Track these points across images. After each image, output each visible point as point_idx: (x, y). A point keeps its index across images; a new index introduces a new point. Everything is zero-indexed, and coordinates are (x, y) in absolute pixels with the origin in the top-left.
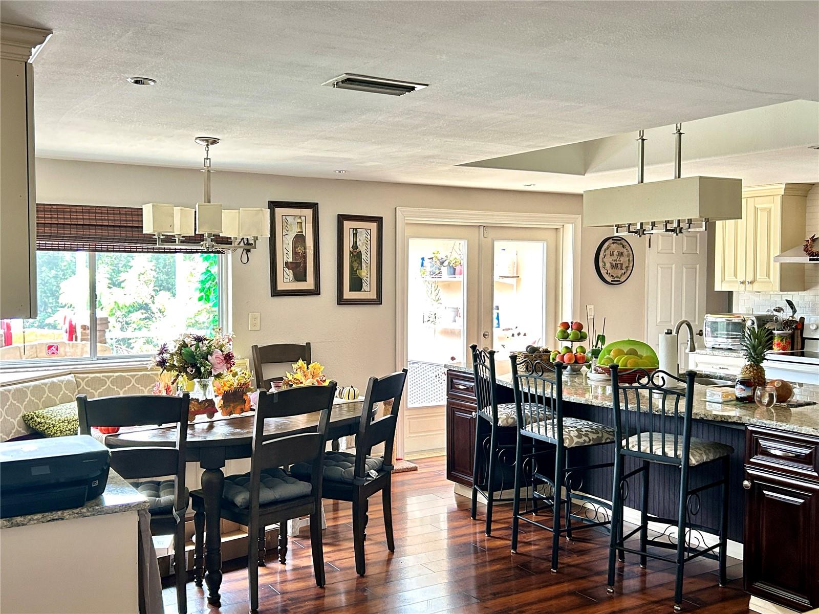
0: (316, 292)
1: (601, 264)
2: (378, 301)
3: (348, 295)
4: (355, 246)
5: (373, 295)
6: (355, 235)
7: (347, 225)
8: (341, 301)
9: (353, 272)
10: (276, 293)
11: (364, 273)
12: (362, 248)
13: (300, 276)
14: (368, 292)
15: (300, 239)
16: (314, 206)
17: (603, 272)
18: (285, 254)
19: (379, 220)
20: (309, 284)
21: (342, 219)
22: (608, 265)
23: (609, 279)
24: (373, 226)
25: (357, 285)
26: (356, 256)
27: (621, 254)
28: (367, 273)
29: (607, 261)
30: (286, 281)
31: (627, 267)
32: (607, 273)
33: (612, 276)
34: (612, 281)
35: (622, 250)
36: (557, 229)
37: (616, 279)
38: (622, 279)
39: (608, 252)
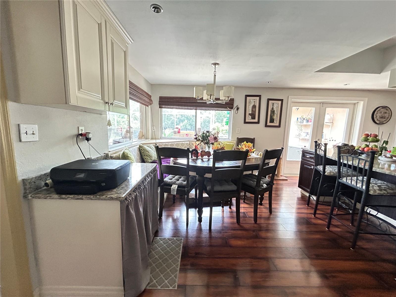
0: (258, 123)
1: (375, 116)
2: (279, 126)
3: (269, 124)
4: (273, 109)
5: (278, 124)
6: (273, 105)
7: (270, 102)
8: (266, 126)
9: (271, 116)
10: (245, 122)
11: (275, 117)
12: (275, 109)
13: (253, 118)
14: (276, 123)
15: (254, 107)
16: (260, 96)
17: (375, 120)
18: (249, 111)
19: (282, 100)
20: (256, 120)
21: (269, 100)
22: (378, 117)
23: (378, 122)
24: (280, 102)
25: (272, 121)
26: (273, 112)
27: (386, 113)
28: (276, 117)
29: (378, 115)
30: (249, 119)
31: (388, 118)
32: (377, 120)
33: (380, 121)
34: (379, 123)
35: (386, 111)
36: (354, 104)
37: (381, 122)
38: (385, 122)
39: (379, 112)
